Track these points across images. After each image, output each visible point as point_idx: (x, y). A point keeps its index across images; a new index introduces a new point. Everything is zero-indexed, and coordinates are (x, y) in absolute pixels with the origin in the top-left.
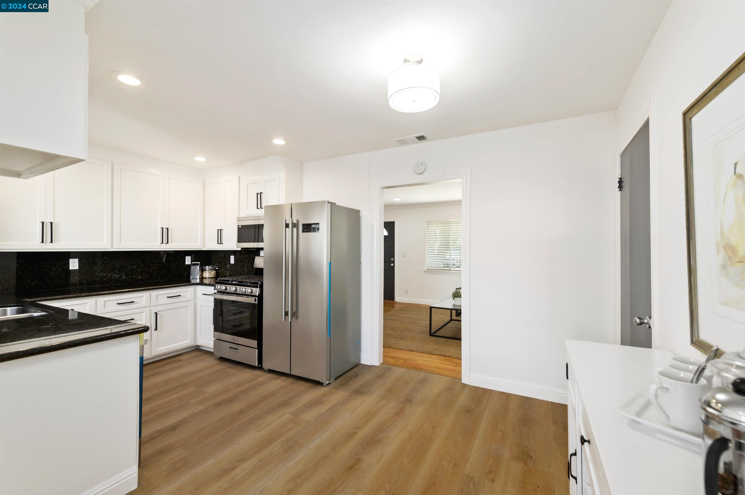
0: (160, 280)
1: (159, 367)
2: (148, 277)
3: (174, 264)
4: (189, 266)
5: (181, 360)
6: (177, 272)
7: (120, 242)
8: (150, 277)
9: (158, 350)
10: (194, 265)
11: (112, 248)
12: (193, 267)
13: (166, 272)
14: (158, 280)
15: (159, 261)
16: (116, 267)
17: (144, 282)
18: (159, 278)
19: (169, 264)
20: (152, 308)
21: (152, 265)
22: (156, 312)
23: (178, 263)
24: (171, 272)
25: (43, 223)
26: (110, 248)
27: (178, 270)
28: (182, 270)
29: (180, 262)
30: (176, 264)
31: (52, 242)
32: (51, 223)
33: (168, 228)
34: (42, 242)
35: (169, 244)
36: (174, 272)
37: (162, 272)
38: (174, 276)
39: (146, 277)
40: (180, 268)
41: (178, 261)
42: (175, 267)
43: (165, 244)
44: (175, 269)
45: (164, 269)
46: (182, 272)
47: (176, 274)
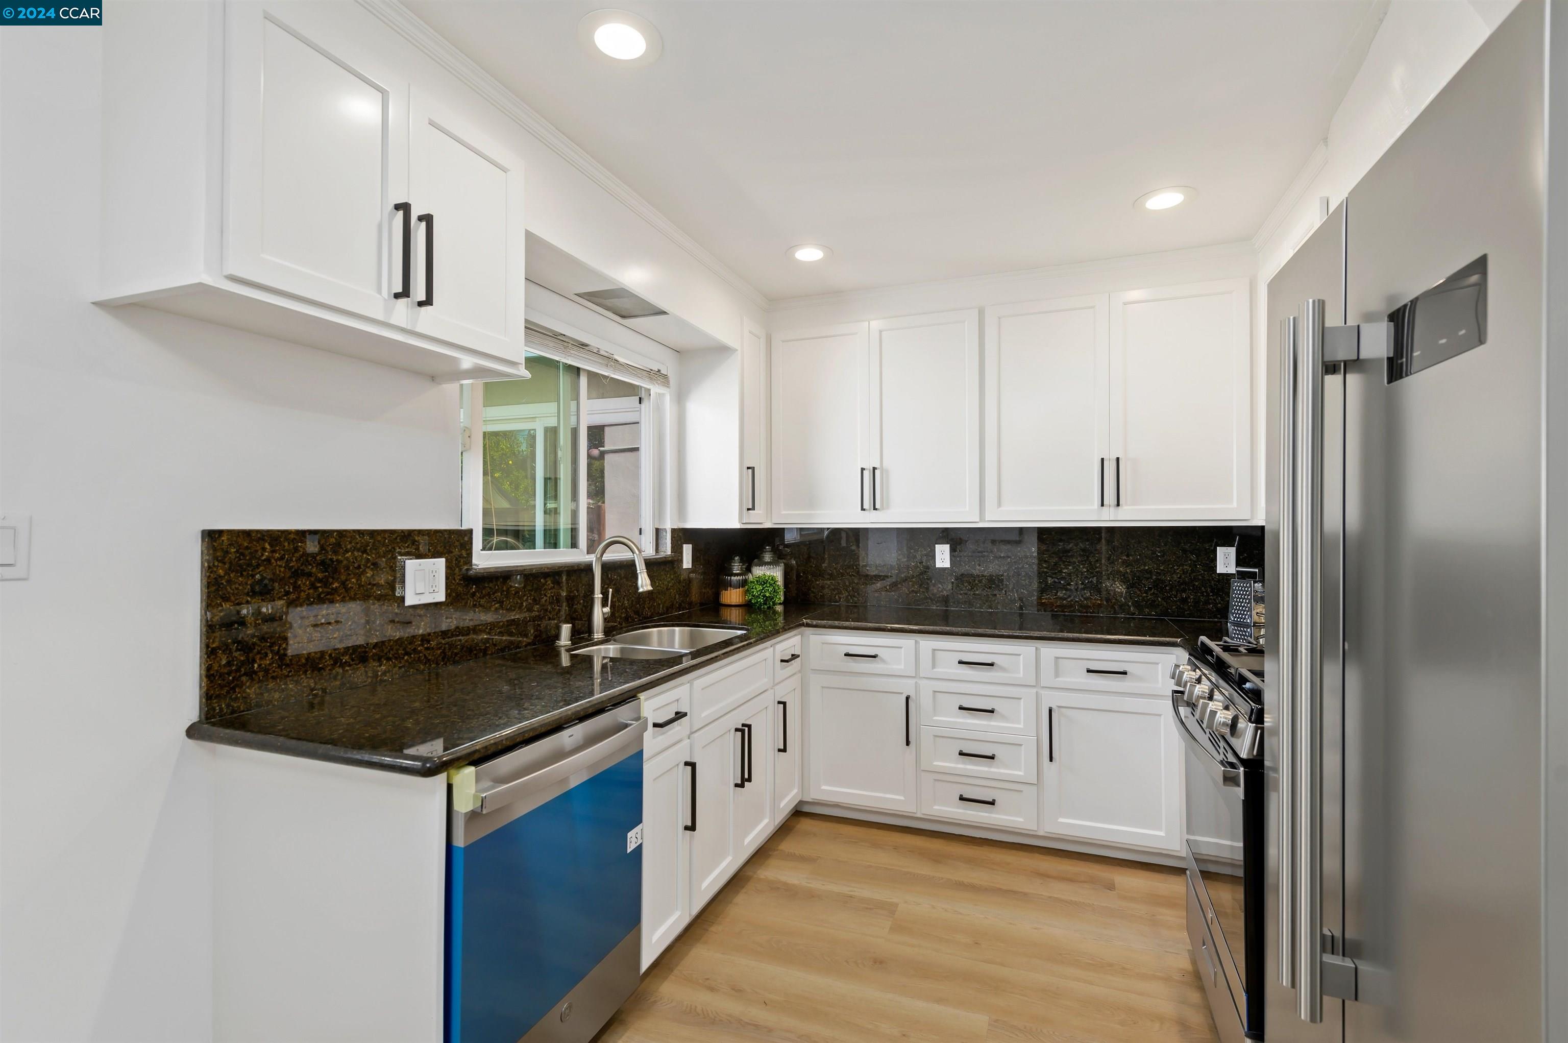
0: (1134, 614)
1: (1045, 876)
3: (1177, 569)
4: (1227, 577)
5: (1111, 887)
6: (1189, 597)
7: (999, 505)
9: (1061, 820)
10: (1242, 576)
11: (982, 519)
12: (1236, 585)
13: (1152, 592)
14: (1129, 614)
15: (1131, 558)
16: (1023, 567)
17: (1089, 614)
19: (1161, 568)
20: (1043, 692)
22: (1054, 707)
23: (1190, 566)
24: (1169, 592)
25: (863, 469)
26: (978, 520)
27: (1190, 590)
28: (1206, 592)
29: (1196, 565)
30: (1185, 570)
31: (875, 509)
32: (874, 469)
33: (1118, 459)
34: (863, 509)
35: (1125, 508)
36: (1179, 595)
37: (1140, 590)
38: (1176, 608)
39: (1095, 601)
40: (1197, 584)
41: (1190, 560)
42: (1180, 578)
43: (1112, 509)
44: (1182, 584)
45: (1144, 584)
46: (1203, 596)
47: (1184, 601)
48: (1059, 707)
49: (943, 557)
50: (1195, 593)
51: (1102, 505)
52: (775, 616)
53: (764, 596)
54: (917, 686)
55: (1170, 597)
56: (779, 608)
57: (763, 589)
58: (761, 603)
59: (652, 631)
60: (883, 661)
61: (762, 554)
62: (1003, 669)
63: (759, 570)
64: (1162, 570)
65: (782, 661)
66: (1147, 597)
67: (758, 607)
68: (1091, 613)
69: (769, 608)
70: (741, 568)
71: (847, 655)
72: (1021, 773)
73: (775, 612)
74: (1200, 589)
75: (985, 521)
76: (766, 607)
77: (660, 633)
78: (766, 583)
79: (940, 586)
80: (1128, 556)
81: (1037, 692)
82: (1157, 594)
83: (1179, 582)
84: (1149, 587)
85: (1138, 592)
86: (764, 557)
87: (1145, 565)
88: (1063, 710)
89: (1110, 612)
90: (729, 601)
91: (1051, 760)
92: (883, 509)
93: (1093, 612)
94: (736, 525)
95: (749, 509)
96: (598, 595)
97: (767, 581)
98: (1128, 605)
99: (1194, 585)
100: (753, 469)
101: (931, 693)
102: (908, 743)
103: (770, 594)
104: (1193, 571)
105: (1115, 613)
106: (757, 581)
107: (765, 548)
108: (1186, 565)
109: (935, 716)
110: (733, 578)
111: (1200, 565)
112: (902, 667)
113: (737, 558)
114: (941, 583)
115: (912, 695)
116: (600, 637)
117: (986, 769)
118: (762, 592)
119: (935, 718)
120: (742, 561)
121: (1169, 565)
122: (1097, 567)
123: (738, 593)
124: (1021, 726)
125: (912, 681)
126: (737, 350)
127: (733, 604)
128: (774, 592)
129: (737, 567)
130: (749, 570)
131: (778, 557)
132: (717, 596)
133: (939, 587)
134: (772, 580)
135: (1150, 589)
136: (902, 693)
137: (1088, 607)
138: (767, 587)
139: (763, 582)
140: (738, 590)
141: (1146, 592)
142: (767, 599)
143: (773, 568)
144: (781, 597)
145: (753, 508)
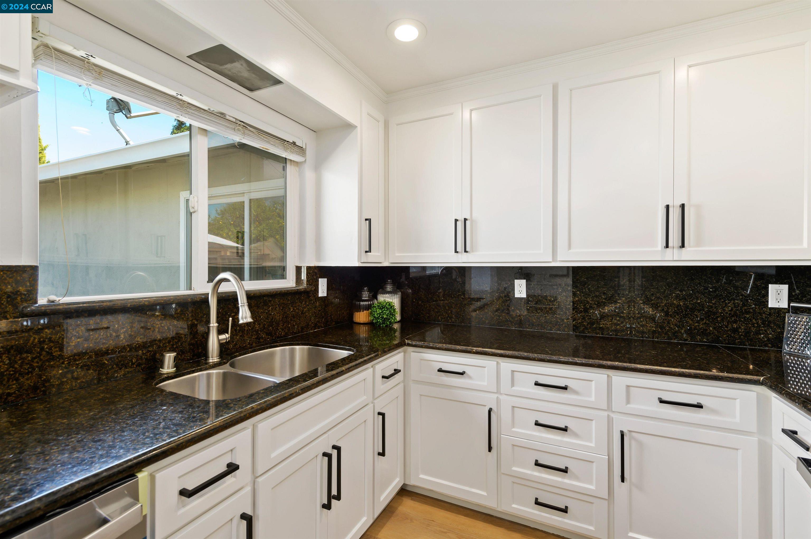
0: (686, 340)
2: (656, 327)
3: (729, 303)
4: (779, 311)
7: (570, 247)
8: (660, 330)
9: (630, 535)
10: (796, 310)
11: (554, 260)
12: (791, 319)
13: (704, 321)
14: (681, 340)
15: (684, 293)
18: (685, 335)
19: (713, 302)
20: (614, 416)
21: (665, 302)
22: (625, 431)
23: (742, 301)
24: (720, 323)
25: (456, 221)
26: (551, 261)
27: (741, 321)
28: (757, 323)
29: (747, 300)
30: (737, 304)
31: (466, 251)
32: (465, 220)
33: (683, 206)
34: (456, 252)
35: (689, 249)
36: (730, 325)
37: (692, 320)
38: (727, 336)
39: (650, 328)
40: (748, 316)
41: (742, 295)
42: (730, 311)
43: (676, 251)
44: (733, 316)
45: (696, 315)
46: (754, 327)
47: (735, 331)
48: (630, 431)
49: (520, 289)
50: (746, 324)
51: (667, 246)
52: (391, 332)
53: (382, 317)
54: (498, 400)
55: (721, 327)
56: (396, 326)
57: (382, 312)
58: (380, 323)
59: (276, 350)
60: (470, 377)
61: (385, 285)
62: (576, 392)
63: (382, 297)
64: (714, 304)
65: (383, 377)
66: (699, 326)
67: (379, 325)
68: (646, 338)
69: (387, 326)
70: (369, 296)
71: (440, 370)
72: (593, 487)
73: (392, 329)
74: (751, 320)
75: (557, 261)
76: (384, 326)
77: (283, 351)
78: (384, 308)
79: (518, 311)
80: (681, 291)
81: (608, 415)
82: (708, 324)
83: (730, 314)
84: (700, 318)
85: (691, 322)
86: (386, 287)
87: (697, 299)
88: (634, 434)
89: (664, 337)
90: (358, 320)
91: (623, 480)
92: (473, 252)
93: (649, 337)
94: (356, 264)
95: (366, 252)
96: (214, 324)
97: (385, 306)
98: (681, 332)
99: (745, 317)
100: (369, 220)
101: (510, 408)
102: (490, 449)
103: (387, 316)
104: (744, 305)
105: (669, 338)
106: (378, 306)
107: (388, 281)
108: (737, 300)
109: (513, 427)
110: (362, 303)
111: (751, 300)
112: (485, 384)
113: (365, 288)
114: (519, 309)
115: (494, 408)
116: (216, 360)
117: (559, 479)
118: (381, 315)
119: (513, 429)
120: (369, 291)
121: (720, 299)
122: (652, 300)
123: (365, 315)
124: (593, 445)
125: (495, 396)
126: (356, 127)
127: (362, 322)
128: (391, 314)
129: (365, 295)
130: (375, 297)
131: (398, 288)
132: (351, 316)
133: (517, 313)
134: (389, 305)
135: (702, 319)
136: (485, 406)
137: (643, 332)
138: (385, 310)
139: (382, 307)
140: (365, 312)
141: (698, 322)
142: (385, 320)
143: (392, 296)
144: (398, 318)
145: (370, 251)
